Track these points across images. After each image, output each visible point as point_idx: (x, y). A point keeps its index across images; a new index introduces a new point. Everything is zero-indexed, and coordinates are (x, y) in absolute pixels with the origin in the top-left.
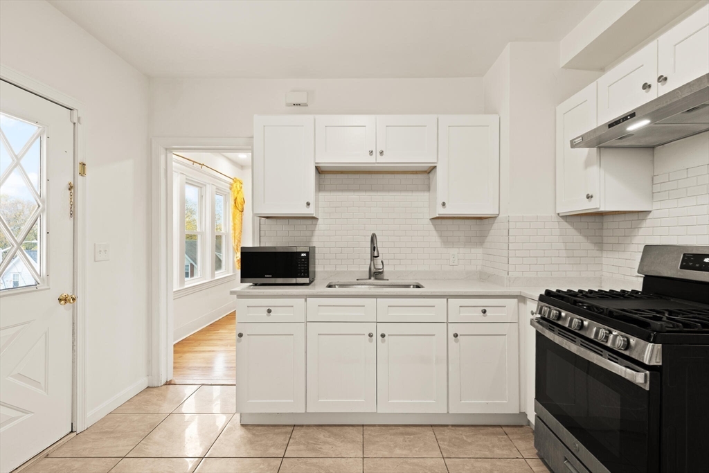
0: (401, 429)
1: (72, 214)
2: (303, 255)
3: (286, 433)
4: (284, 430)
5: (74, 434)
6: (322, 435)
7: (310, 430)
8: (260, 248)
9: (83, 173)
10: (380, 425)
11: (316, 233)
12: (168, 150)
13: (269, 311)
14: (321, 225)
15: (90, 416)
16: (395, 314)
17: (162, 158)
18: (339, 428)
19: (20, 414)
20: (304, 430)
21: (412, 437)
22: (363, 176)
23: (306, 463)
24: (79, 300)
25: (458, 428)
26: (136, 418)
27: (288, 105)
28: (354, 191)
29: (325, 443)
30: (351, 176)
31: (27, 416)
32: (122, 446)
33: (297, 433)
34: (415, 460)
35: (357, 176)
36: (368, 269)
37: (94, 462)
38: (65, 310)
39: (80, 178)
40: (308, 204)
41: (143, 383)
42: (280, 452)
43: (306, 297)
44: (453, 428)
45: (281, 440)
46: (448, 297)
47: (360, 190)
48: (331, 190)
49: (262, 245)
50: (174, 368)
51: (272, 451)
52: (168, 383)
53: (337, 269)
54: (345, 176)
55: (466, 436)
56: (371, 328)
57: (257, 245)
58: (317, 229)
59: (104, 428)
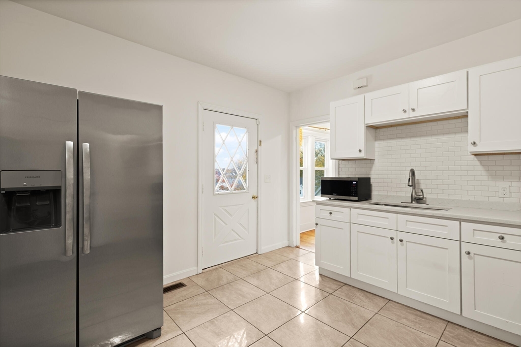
0: (419, 313)
1: (257, 162)
2: (354, 183)
3: (340, 285)
4: (340, 284)
5: (257, 254)
6: (358, 294)
7: (354, 289)
8: (339, 178)
9: (260, 145)
10: (402, 305)
11: (374, 169)
12: (297, 127)
13: (331, 213)
14: (377, 163)
15: (263, 249)
16: (412, 227)
17: (294, 131)
18: (372, 295)
19: (240, 238)
20: (350, 287)
21: (424, 320)
22: (408, 127)
23: (340, 301)
24: (259, 198)
25: (474, 333)
26: (279, 256)
27: (355, 89)
28: (402, 138)
29: (358, 298)
30: (399, 128)
31: (242, 240)
32: (270, 264)
33: (345, 288)
34: (413, 330)
35: (404, 127)
36: (410, 195)
37: (260, 265)
38: (254, 201)
39: (259, 147)
40: (360, 151)
41: (285, 243)
42: (331, 291)
43: (350, 208)
44: (469, 331)
45: (334, 287)
46: (460, 220)
47: (406, 137)
48: (384, 140)
49: (341, 176)
50: (301, 241)
51: (327, 289)
52: (297, 247)
53: (388, 194)
54: (395, 128)
55: (477, 339)
56: (393, 234)
57: (337, 176)
58: (374, 166)
59: (267, 255)
